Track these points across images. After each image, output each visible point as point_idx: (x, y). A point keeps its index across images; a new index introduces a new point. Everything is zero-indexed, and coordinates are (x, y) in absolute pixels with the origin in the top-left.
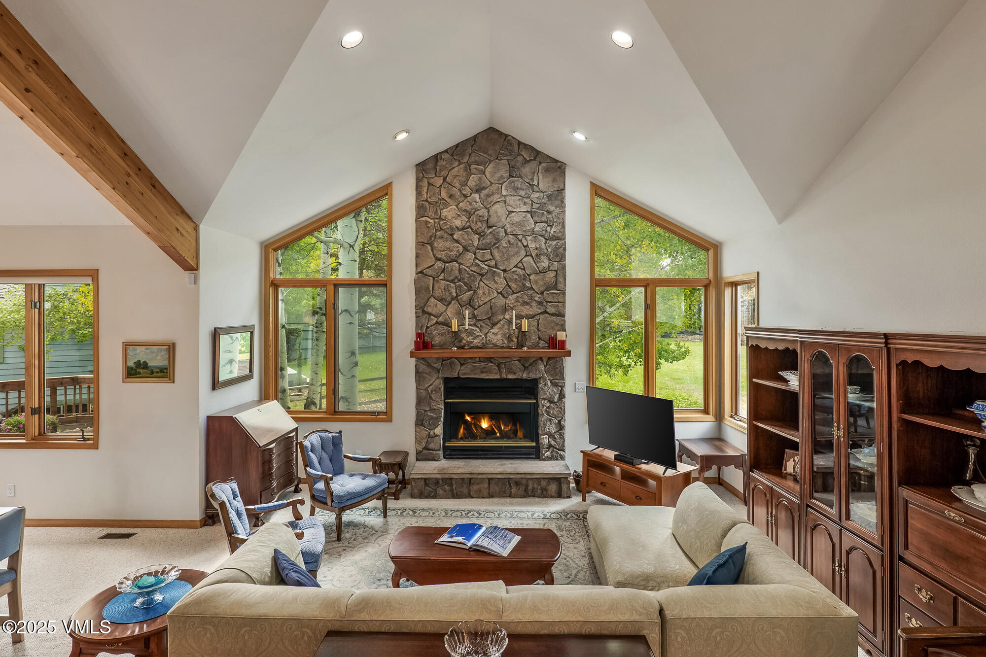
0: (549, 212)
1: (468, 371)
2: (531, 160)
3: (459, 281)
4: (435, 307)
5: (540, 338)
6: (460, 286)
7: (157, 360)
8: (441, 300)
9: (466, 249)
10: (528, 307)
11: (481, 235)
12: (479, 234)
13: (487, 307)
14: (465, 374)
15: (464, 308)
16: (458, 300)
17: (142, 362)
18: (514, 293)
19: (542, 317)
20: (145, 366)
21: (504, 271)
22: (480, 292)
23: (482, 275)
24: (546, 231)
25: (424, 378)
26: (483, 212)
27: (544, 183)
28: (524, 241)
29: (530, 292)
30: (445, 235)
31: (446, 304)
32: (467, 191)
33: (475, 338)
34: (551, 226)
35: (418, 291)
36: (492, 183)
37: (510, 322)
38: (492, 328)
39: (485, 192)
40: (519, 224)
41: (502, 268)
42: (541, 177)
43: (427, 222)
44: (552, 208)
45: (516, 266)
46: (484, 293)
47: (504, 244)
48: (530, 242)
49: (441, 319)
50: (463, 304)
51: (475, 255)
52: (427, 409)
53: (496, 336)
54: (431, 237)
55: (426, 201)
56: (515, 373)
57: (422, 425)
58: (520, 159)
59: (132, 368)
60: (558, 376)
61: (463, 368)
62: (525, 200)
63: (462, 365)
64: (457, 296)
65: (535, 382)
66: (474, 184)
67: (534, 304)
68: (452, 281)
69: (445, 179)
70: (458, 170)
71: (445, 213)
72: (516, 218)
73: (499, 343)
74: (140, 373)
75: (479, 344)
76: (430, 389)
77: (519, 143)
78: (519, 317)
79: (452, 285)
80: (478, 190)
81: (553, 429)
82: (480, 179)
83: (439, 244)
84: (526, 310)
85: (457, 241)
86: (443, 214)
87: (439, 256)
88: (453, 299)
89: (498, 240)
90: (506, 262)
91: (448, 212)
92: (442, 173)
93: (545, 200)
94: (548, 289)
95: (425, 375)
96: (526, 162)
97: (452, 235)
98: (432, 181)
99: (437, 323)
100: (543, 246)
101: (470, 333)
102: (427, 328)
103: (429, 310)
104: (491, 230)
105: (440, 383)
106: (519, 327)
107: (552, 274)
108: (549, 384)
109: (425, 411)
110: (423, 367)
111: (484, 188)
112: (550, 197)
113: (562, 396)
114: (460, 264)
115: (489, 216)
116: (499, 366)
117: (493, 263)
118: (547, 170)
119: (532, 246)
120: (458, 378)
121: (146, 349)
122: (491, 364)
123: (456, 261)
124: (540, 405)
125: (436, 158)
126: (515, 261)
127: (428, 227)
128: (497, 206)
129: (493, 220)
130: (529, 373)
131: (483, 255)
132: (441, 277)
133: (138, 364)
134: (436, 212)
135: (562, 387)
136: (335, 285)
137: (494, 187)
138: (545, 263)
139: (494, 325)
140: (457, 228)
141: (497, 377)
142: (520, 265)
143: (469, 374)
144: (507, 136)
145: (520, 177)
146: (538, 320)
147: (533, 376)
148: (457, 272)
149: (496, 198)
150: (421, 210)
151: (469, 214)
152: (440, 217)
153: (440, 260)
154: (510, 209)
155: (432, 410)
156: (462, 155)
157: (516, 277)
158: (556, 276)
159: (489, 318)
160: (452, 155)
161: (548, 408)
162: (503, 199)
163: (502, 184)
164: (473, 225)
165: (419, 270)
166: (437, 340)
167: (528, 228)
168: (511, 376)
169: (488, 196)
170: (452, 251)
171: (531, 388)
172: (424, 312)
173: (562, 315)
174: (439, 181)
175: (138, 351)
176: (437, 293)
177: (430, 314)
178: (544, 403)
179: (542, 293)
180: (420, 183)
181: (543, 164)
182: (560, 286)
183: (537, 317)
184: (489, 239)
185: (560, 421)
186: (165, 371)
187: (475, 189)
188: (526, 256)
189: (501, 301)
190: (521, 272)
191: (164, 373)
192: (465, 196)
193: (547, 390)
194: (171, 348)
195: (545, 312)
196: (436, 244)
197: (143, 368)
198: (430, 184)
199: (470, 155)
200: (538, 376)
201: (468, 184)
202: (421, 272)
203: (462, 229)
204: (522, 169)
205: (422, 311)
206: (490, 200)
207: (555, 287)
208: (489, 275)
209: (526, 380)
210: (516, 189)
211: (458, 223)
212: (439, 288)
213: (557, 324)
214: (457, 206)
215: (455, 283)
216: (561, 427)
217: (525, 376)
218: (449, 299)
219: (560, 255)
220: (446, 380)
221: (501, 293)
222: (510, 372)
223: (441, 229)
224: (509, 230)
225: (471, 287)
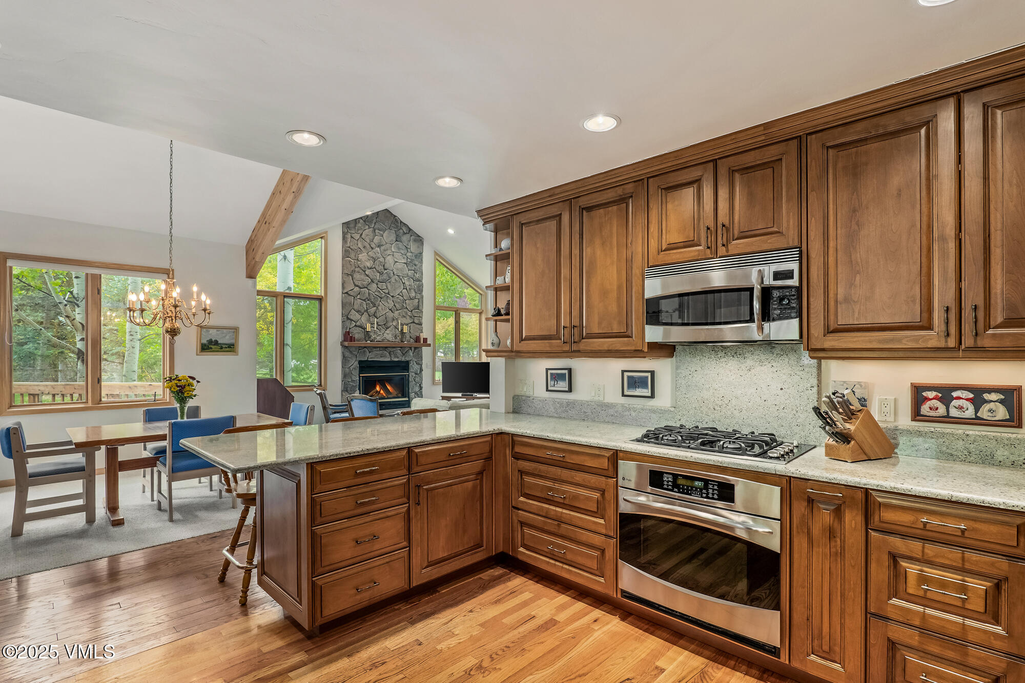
0: (415, 265)
1: (373, 356)
2: (407, 233)
3: (368, 300)
4: (354, 316)
5: (410, 337)
6: (369, 304)
7: (225, 339)
8: (358, 311)
9: (372, 281)
10: (404, 318)
11: (381, 274)
12: (379, 273)
13: (384, 317)
14: (371, 358)
15: (371, 317)
16: (367, 312)
17: (213, 340)
18: (397, 310)
19: (412, 325)
20: (216, 343)
21: (392, 296)
22: (380, 308)
23: (381, 298)
24: (414, 276)
25: (348, 361)
26: (382, 259)
27: (413, 247)
28: (403, 279)
29: (406, 310)
30: (361, 271)
31: (361, 314)
32: (373, 246)
33: (378, 336)
34: (416, 273)
35: (344, 305)
36: (386, 243)
37: (396, 328)
38: (386, 330)
39: (382, 248)
40: (401, 270)
41: (392, 295)
42: (411, 244)
43: (350, 261)
44: (417, 263)
45: (399, 295)
46: (382, 309)
47: (393, 280)
48: (406, 281)
49: (358, 324)
50: (371, 315)
51: (377, 285)
52: (350, 380)
53: (389, 335)
54: (353, 271)
55: (349, 247)
56: (398, 357)
57: (347, 391)
58: (401, 231)
59: (205, 345)
60: (420, 357)
61: (370, 354)
62: (404, 256)
63: (370, 352)
64: (367, 310)
65: (407, 363)
66: (377, 241)
67: (408, 317)
68: (364, 300)
69: (361, 235)
70: (368, 232)
71: (361, 257)
72: (399, 266)
73: (390, 339)
74: (211, 348)
75: (380, 340)
76: (351, 368)
77: (401, 222)
78: (402, 325)
79: (364, 303)
80: (379, 246)
81: (417, 389)
82: (381, 239)
83: (357, 276)
84: (405, 321)
85: (367, 276)
86: (360, 258)
87: (357, 284)
88: (365, 311)
89: (390, 278)
90: (394, 292)
91: (363, 256)
92: (359, 232)
93: (413, 258)
94: (414, 309)
95: (349, 359)
96: (405, 234)
97: (364, 271)
98: (353, 235)
99: (355, 326)
100: (413, 285)
101: (375, 332)
102: (350, 328)
103: (352, 317)
104: (386, 271)
105: (356, 364)
106: (402, 330)
107: (417, 301)
108: (415, 363)
109: (349, 382)
110: (347, 354)
111: (382, 245)
112: (416, 256)
113: (421, 370)
114: (369, 290)
115: (385, 263)
116: (390, 353)
117: (387, 291)
118: (415, 241)
119: (407, 283)
120: (367, 361)
121: (217, 331)
122: (385, 352)
123: (367, 288)
124: (411, 376)
125: (356, 221)
126: (398, 291)
127: (351, 264)
128: (389, 257)
129: (387, 266)
130: (405, 358)
131: (382, 287)
132: (358, 297)
133: (210, 342)
134: (355, 256)
135: (421, 365)
136: (284, 296)
137: (388, 245)
138: (413, 294)
139: (387, 328)
140: (368, 267)
141: (389, 360)
142: (401, 294)
143: (374, 358)
144: (395, 216)
145: (401, 242)
146: (410, 327)
147: (407, 359)
148: (367, 295)
149: (389, 252)
150: (346, 253)
151: (374, 260)
152: (358, 259)
153: (357, 286)
154: (396, 260)
155: (353, 381)
156: (371, 222)
157: (399, 300)
158: (418, 302)
159: (384, 325)
160: (365, 221)
161: (415, 377)
162: (392, 253)
163: (392, 244)
164: (377, 267)
165: (345, 291)
166: (357, 336)
167: (405, 273)
168: (396, 359)
169: (385, 250)
170: (364, 281)
171: (405, 366)
172: (348, 318)
173: (420, 324)
174: (357, 236)
175: (210, 332)
176: (356, 307)
177: (352, 320)
178: (412, 375)
179: (411, 311)
180: (346, 236)
181: (412, 237)
182: (420, 308)
183: (409, 325)
184: (385, 277)
185: (420, 385)
186: (232, 347)
187: (377, 245)
188: (404, 289)
189: (390, 315)
190: (402, 298)
191: (231, 348)
192: (372, 248)
193: (414, 367)
194: (235, 330)
195: (414, 322)
196: (355, 276)
197: (214, 345)
198: (352, 237)
199: (375, 223)
200: (410, 359)
201: (374, 241)
202: (346, 293)
203: (370, 268)
204: (402, 237)
205: (346, 318)
206: (386, 253)
207: (418, 308)
208: (385, 298)
209: (403, 361)
210: (399, 249)
211: (369, 264)
212: (357, 304)
213: (419, 330)
214: (367, 253)
215: (366, 301)
216: (421, 388)
217: (403, 359)
218: (363, 311)
219: (420, 290)
220: (360, 362)
221: (391, 310)
222: (395, 357)
223: (359, 267)
224: (395, 273)
225: (375, 305)
